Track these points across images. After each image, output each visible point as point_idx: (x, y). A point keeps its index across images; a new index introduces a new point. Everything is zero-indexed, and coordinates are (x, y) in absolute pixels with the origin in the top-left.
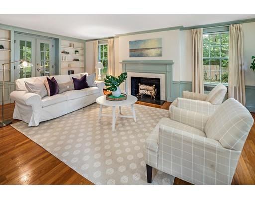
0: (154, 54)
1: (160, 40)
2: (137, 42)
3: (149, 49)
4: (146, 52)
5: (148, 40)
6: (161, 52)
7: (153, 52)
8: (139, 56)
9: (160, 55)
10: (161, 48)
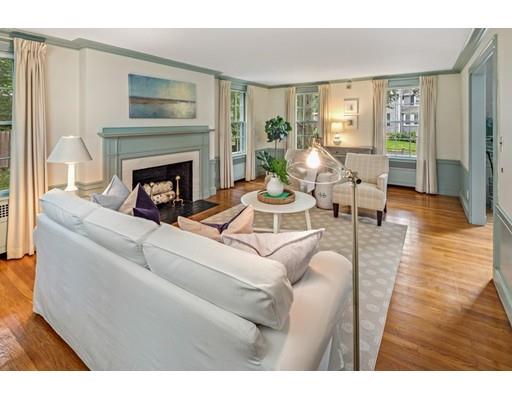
0: (184, 113)
1: (192, 87)
2: (149, 81)
3: (175, 101)
4: (170, 107)
5: (174, 82)
6: (195, 110)
7: (183, 108)
8: (155, 116)
9: (194, 116)
10: (194, 102)
